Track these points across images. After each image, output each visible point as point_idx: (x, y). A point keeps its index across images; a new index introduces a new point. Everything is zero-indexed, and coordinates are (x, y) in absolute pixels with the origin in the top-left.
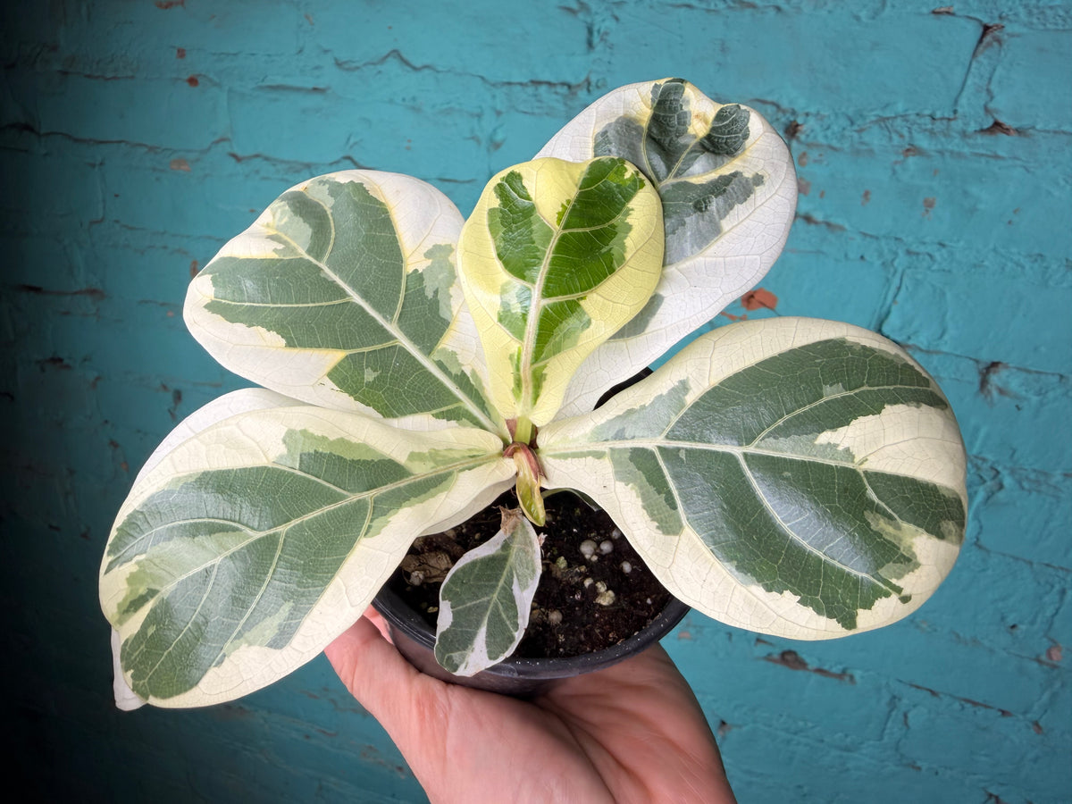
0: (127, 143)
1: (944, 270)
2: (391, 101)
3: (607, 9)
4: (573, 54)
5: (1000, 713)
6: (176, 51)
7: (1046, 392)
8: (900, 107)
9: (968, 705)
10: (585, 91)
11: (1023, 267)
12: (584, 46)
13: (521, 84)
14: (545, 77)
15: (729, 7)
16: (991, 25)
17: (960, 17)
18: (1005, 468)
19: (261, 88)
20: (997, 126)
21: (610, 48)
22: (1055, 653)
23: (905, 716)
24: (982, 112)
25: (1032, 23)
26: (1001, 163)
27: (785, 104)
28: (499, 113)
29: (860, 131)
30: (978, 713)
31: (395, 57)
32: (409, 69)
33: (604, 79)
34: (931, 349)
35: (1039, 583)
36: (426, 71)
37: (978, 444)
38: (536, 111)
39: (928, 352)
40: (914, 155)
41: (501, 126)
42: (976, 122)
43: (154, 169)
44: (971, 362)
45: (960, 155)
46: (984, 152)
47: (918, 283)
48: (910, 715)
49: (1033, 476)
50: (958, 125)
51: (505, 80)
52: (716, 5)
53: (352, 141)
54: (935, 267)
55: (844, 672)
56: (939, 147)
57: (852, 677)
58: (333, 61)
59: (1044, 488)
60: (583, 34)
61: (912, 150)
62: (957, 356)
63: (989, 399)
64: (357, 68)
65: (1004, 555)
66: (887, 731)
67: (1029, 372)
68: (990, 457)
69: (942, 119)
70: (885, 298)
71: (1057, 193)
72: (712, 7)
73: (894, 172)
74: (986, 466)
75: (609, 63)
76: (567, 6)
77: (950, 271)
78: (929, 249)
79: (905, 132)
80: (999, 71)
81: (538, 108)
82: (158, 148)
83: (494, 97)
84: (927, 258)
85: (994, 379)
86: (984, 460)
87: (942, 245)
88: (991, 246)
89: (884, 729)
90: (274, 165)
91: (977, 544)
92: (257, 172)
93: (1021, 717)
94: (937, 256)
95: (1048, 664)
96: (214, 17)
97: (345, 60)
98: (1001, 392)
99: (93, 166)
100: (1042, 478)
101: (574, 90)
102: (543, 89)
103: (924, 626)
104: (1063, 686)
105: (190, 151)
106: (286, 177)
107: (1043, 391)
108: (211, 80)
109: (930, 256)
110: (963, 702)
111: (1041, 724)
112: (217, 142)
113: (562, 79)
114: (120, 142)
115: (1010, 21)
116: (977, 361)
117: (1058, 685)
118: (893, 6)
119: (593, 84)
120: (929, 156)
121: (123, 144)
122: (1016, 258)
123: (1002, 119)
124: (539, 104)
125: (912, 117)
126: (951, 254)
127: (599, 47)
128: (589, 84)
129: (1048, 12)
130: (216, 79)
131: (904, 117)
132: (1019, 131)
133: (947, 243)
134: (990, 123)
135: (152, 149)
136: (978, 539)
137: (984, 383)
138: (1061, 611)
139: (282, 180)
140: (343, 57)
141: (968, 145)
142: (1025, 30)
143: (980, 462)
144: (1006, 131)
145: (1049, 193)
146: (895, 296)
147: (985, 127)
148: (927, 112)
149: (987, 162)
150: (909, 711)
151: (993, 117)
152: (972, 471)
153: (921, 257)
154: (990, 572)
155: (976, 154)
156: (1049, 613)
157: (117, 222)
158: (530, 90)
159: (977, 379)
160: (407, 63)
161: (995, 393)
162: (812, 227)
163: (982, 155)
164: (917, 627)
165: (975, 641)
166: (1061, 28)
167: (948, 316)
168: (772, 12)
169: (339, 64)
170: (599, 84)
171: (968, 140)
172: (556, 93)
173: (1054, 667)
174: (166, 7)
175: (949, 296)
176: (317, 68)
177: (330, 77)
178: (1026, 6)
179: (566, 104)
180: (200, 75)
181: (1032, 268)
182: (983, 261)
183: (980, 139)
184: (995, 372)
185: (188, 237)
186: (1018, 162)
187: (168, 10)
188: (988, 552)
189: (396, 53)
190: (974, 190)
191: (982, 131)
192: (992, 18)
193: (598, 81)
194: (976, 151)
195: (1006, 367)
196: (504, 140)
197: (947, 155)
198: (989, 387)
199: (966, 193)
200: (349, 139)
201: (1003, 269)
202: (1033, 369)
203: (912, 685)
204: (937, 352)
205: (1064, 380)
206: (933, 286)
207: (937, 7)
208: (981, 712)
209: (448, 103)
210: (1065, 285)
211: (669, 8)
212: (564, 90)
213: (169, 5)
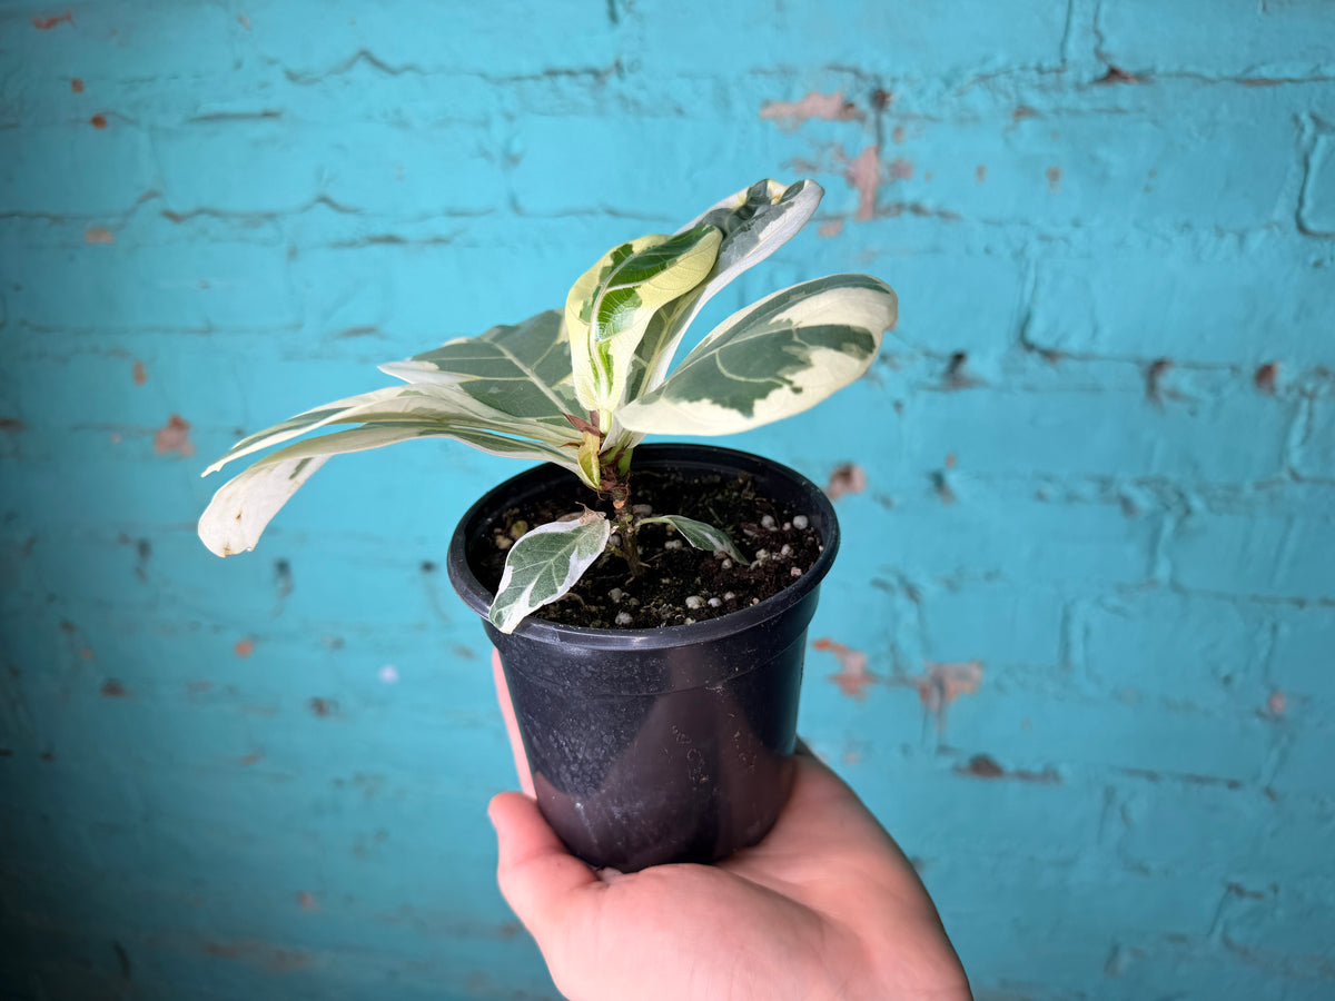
0: (22, 215)
1: (1083, 256)
2: (369, 118)
4: (596, 32)
6: (70, 84)
8: (1001, 59)
10: (616, 78)
11: (1170, 241)
12: (607, 21)
13: (533, 78)
14: (563, 62)
19: (192, 121)
20: (1114, 74)
21: (640, 20)
24: (1093, 58)
26: (1125, 118)
27: (866, 68)
28: (510, 119)
29: (961, 93)
31: (363, 61)
33: (638, 61)
36: (409, 75)
37: (1154, 464)
38: (558, 110)
40: (1026, 118)
42: (1088, 71)
44: (1132, 365)
45: (1076, 113)
46: (1104, 107)
47: (1056, 274)
49: (1219, 493)
50: (1069, 76)
53: (325, 177)
54: (1072, 254)
58: (284, 75)
59: (1234, 505)
60: (603, 6)
61: (1023, 111)
62: (1115, 359)
63: (1159, 405)
67: (1197, 367)
69: (1050, 71)
70: (1021, 299)
71: (1192, 148)
73: (1007, 141)
74: (1166, 489)
75: (641, 39)
77: (1090, 255)
79: (1011, 89)
80: (1105, 8)
81: (559, 106)
82: (66, 217)
83: (501, 98)
85: (1166, 380)
88: (1131, 219)
90: (226, 222)
92: (206, 233)
94: (1072, 238)
98: (1171, 396)
101: (601, 78)
102: (563, 81)
108: (124, 118)
109: (1065, 239)
112: (145, 199)
116: (1137, 363)
119: (626, 67)
121: (16, 218)
122: (1160, 232)
123: (1120, 64)
124: (560, 102)
125: (1017, 72)
126: (1088, 234)
127: (626, 21)
128: (620, 69)
130: (131, 116)
131: (1008, 72)
132: (1139, 79)
134: (1104, 70)
137: (1152, 388)
139: (239, 240)
141: (1085, 99)
143: (1160, 485)
144: (1125, 79)
145: (1183, 149)
147: (1100, 76)
148: (1032, 64)
149: (1110, 119)
151: (1106, 63)
153: (1054, 243)
155: (1095, 110)
156: (1263, 653)
158: (546, 83)
159: (1140, 384)
160: (381, 66)
161: (1164, 398)
163: (1102, 110)
167: (1097, 312)
169: (292, 77)
170: (632, 68)
171: (1083, 95)
172: (580, 84)
174: (48, 26)
175: (1093, 285)
176: (264, 86)
177: (282, 95)
179: (594, 97)
180: (108, 113)
181: (1178, 242)
182: (1125, 240)
183: (1100, 92)
184: (1161, 373)
185: (126, 332)
186: (1143, 116)
187: (51, 29)
189: (365, 55)
190: (1102, 152)
191: (1098, 80)
193: (631, 64)
194: (1095, 106)
198: (1156, 391)
199: (1092, 159)
205: (1235, 373)
206: (1073, 276)
210: (1218, 257)
212: (589, 79)
213: (52, 23)
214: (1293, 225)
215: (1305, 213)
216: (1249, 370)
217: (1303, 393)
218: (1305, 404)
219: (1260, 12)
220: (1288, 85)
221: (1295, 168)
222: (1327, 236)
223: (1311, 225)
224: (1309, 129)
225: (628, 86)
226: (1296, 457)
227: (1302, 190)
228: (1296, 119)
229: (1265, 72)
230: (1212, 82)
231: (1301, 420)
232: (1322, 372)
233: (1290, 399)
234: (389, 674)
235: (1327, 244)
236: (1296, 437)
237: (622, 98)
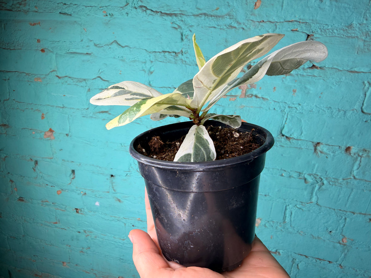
0: (18, 72)
1: (300, 113)
2: (114, 58)
3: (187, 28)
4: (177, 42)
5: (328, 262)
6: (37, 40)
7: (335, 152)
9: (318, 260)
10: (181, 55)
11: (325, 111)
12: (180, 40)
13: (159, 52)
14: (167, 50)
15: (227, 28)
16: (310, 34)
17: (300, 32)
18: (324, 177)
19: (68, 53)
20: (314, 66)
21: (189, 40)
22: (344, 240)
23: (298, 265)
25: (322, 34)
26: (316, 78)
28: (152, 62)
30: (321, 262)
31: (115, 43)
32: (120, 47)
33: (187, 51)
34: (298, 139)
35: (338, 216)
36: (126, 48)
37: (315, 170)
38: (165, 61)
39: (297, 140)
40: (289, 76)
41: (153, 66)
42: (307, 65)
43: (28, 81)
44: (311, 143)
45: (303, 76)
46: (311, 74)
47: (292, 117)
48: (299, 265)
49: (333, 180)
51: (154, 51)
52: (223, 27)
53: (100, 71)
54: (298, 112)
55: (276, 251)
56: (296, 73)
57: (279, 253)
58: (93, 44)
59: (337, 184)
60: (180, 36)
62: (307, 141)
63: (317, 155)
64: (102, 46)
65: (326, 207)
66: (292, 271)
67: (329, 145)
68: (319, 174)
70: (282, 122)
71: (334, 88)
72: (222, 28)
73: (283, 81)
74: (318, 177)
75: (189, 45)
76: (174, 27)
77: (302, 113)
78: (296, 106)
81: (165, 60)
82: (30, 74)
83: (150, 56)
84: (295, 109)
85: (319, 148)
86: (317, 175)
87: (300, 105)
88: (315, 104)
89: (291, 271)
90: (72, 80)
91: (317, 204)
92: (66, 82)
93: (335, 263)
94: (298, 108)
95: (343, 244)
96: (51, 29)
97: (98, 44)
98: (321, 152)
99: (5, 80)
100: (336, 181)
101: (177, 54)
102: (167, 54)
103: (301, 233)
104: (348, 251)
105: (42, 75)
106: (77, 84)
107: (334, 152)
108: (49, 50)
109: (296, 108)
110: (316, 259)
111: (342, 265)
112: (51, 72)
113: (173, 51)
114: (16, 72)
115: (315, 33)
116: (313, 142)
117: (346, 251)
118: (279, 28)
119: (184, 52)
120: (293, 76)
121: (17, 72)
122: (323, 108)
123: (315, 64)
124: (165, 59)
126: (302, 107)
127: (185, 40)
128: (182, 52)
129: (327, 30)
130: (52, 50)
132: (321, 68)
133: (301, 104)
134: (312, 65)
135: (27, 74)
136: (317, 202)
137: (315, 149)
138: (346, 225)
139: (75, 85)
140: (97, 42)
141: (305, 72)
142: (320, 36)
143: (316, 176)
144: (317, 68)
145: (331, 87)
146: (286, 122)
147: (310, 67)
149: (312, 78)
150: (299, 263)
151: (312, 63)
152: (314, 179)
153: (293, 108)
154: (322, 213)
155: (308, 75)
156: (341, 226)
157: (14, 100)
158: (162, 54)
159: (313, 148)
160: (119, 45)
161: (319, 153)
162: (258, 99)
163: (310, 75)
164: (300, 233)
165: (318, 237)
166: (331, 35)
167: (303, 128)
168: (241, 30)
169: (95, 45)
170: (186, 52)
171: (305, 71)
172: (171, 55)
173: (345, 245)
174: (33, 25)
175: (302, 121)
176: (88, 46)
177: (92, 49)
178: (320, 29)
179: (174, 59)
180: (45, 48)
181: (328, 111)
182: (312, 110)
183: (309, 70)
184: (319, 146)
185: (41, 105)
186: (321, 78)
187: (34, 26)
188: (321, 206)
189: (116, 42)
190: (308, 86)
191: (309, 68)
192: (310, 32)
193: (185, 51)
194: (308, 74)
195: (322, 144)
196: (154, 71)
197: (299, 75)
198: (317, 151)
199: (305, 88)
200: (99, 71)
201: (319, 112)
202: (330, 144)
203: (299, 254)
204: (301, 140)
205: (340, 148)
206: (298, 118)
207: (293, 29)
208: (322, 262)
209: (134, 59)
210: (338, 117)
211: (208, 28)
212: (173, 54)
213: (34, 24)
214: (360, 110)
215: (363, 107)
216: (344, 148)
217: (359, 155)
218: (359, 158)
219: (356, 54)
220: (362, 73)
221: (362, 95)
222: (369, 114)
223: (365, 111)
224: (367, 85)
225: (184, 57)
226: (355, 173)
227: (364, 101)
228: (364, 83)
229: (356, 69)
230: (341, 71)
231: (358, 162)
232: (365, 150)
233: (355, 156)
234: (97, 204)
235: (369, 116)
236: (355, 167)
237: (181, 59)
